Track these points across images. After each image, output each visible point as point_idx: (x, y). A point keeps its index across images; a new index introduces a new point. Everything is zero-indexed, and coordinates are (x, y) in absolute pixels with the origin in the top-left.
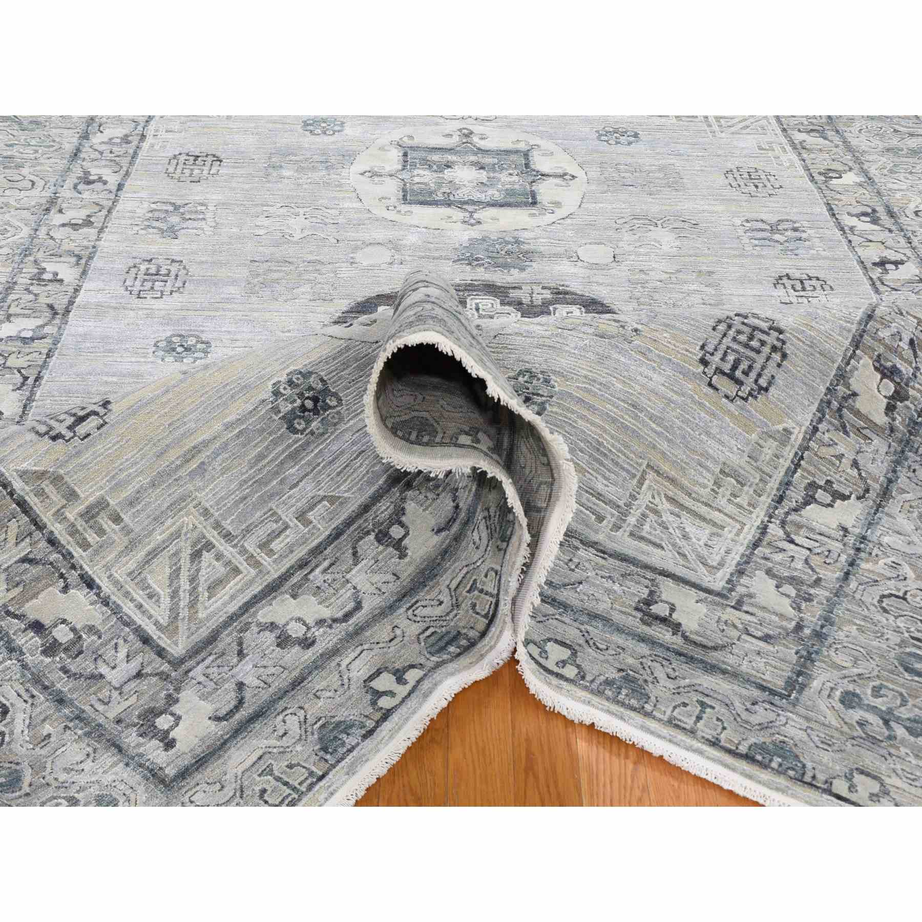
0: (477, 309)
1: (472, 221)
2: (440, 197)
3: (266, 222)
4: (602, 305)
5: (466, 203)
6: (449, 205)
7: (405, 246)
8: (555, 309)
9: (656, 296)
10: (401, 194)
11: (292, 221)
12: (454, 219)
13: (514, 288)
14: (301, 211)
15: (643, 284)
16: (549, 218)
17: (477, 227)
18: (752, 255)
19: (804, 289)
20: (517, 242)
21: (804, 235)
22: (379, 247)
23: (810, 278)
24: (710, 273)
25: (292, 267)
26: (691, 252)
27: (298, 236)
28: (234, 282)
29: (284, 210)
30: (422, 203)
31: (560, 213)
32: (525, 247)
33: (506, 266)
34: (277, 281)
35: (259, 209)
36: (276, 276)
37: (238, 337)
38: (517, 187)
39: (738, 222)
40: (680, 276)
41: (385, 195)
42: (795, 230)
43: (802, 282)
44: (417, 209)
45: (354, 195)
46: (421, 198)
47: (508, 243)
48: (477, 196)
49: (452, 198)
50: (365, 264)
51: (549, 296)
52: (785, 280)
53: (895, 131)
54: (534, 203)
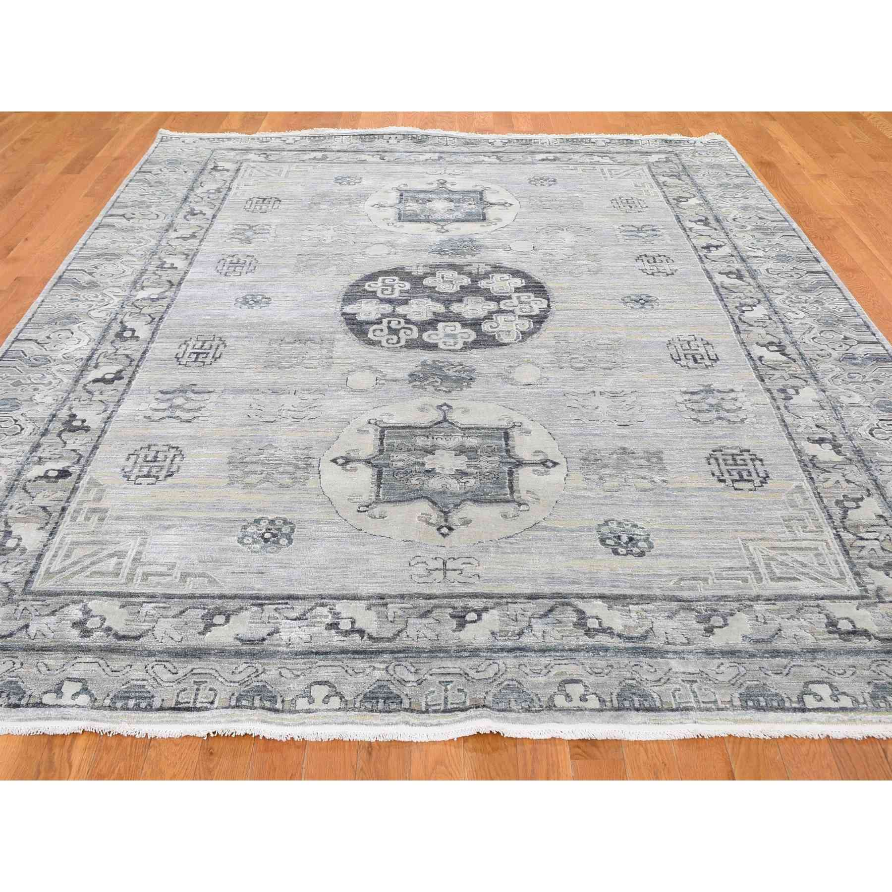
0: (443, 278)
1: (443, 230)
2: (423, 217)
3: (309, 234)
4: (524, 273)
5: (440, 221)
6: (429, 222)
7: (398, 245)
8: (493, 276)
9: (559, 268)
10: (397, 216)
11: (325, 232)
12: (432, 229)
13: (467, 265)
14: (332, 227)
15: (551, 261)
16: (493, 227)
17: (447, 233)
18: (624, 245)
19: (655, 262)
20: (471, 240)
21: (658, 233)
22: (381, 246)
23: (660, 256)
24: (595, 255)
25: (325, 258)
26: (584, 244)
27: (329, 241)
28: (286, 266)
29: (321, 227)
30: (410, 221)
31: (499, 225)
32: (477, 243)
33: (463, 254)
34: (315, 265)
35: (305, 227)
36: (314, 262)
37: (288, 295)
38: (473, 211)
39: (616, 227)
40: (575, 256)
41: (386, 217)
42: (653, 230)
43: (654, 258)
44: (408, 225)
45: (367, 217)
46: (410, 218)
47: (465, 241)
48: (447, 216)
49: (430, 218)
50: (371, 254)
51: (490, 269)
52: (643, 258)
53: (727, 174)
54: (484, 219)
